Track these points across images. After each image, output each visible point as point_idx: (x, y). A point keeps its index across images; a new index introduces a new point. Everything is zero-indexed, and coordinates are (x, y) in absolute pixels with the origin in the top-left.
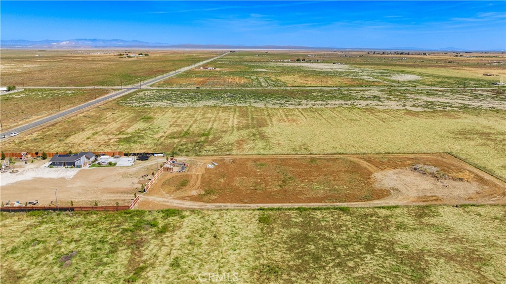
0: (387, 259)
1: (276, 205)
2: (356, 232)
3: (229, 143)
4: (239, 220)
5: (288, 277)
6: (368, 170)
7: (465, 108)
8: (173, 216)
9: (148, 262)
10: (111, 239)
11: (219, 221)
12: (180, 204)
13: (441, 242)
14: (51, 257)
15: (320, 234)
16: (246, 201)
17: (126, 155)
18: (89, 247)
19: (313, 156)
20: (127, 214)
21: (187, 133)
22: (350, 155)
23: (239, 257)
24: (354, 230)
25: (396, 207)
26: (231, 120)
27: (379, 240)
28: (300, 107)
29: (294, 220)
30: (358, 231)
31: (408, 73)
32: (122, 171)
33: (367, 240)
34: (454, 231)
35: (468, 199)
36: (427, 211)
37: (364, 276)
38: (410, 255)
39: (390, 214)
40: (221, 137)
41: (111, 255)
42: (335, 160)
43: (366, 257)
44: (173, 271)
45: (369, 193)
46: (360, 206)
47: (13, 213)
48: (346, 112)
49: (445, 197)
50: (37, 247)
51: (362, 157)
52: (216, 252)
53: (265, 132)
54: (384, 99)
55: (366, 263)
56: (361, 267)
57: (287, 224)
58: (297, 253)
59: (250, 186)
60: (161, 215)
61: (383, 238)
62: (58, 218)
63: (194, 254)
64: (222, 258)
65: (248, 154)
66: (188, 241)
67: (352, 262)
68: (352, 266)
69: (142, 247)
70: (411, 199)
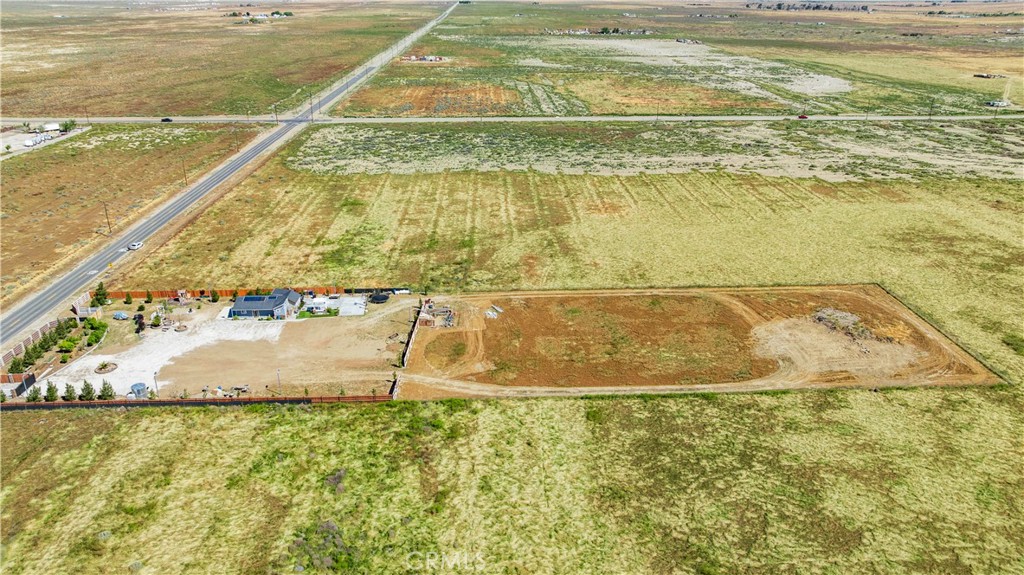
0: (768, 477)
1: (608, 390)
2: (727, 436)
3: (512, 262)
4: (557, 417)
5: (639, 504)
6: (744, 321)
8: (459, 411)
9: (448, 484)
10: (384, 449)
11: (528, 419)
12: (462, 388)
13: (846, 450)
15: (676, 439)
16: (562, 382)
17: (348, 291)
18: (358, 464)
19: (655, 292)
20: (391, 407)
21: (432, 240)
22: (716, 289)
23: (568, 475)
24: (723, 432)
25: (785, 392)
27: (758, 448)
28: (623, 173)
29: (636, 415)
30: (729, 433)
31: (825, 70)
33: (742, 448)
35: (895, 376)
36: (830, 400)
39: (777, 404)
40: (494, 250)
41: (393, 474)
42: (691, 299)
43: (741, 475)
44: (484, 497)
45: (746, 366)
46: (732, 391)
47: (223, 407)
48: (706, 186)
49: (860, 373)
50: (285, 463)
51: (735, 293)
52: (536, 469)
53: (568, 237)
54: (775, 151)
56: (734, 489)
57: (628, 424)
58: (648, 469)
59: (563, 355)
60: (443, 408)
61: (764, 444)
63: (507, 471)
64: (547, 477)
65: (547, 287)
66: (492, 450)
67: (722, 482)
68: (722, 487)
69: (432, 461)
70: (809, 377)
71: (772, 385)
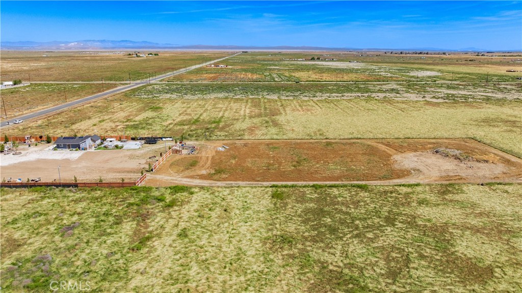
0: (408, 231)
1: (290, 183)
2: (375, 207)
3: (241, 129)
4: (250, 196)
5: (303, 247)
6: (387, 153)
7: (488, 99)
8: (181, 192)
9: (154, 233)
10: (116, 212)
11: (230, 197)
12: (189, 182)
13: (467, 216)
14: (52, 228)
15: (337, 209)
16: (259, 179)
17: (133, 139)
18: (93, 220)
19: (328, 140)
20: (134, 190)
21: (197, 121)
22: (368, 140)
23: (250, 228)
24: (373, 206)
25: (418, 185)
26: (243, 109)
27: (399, 214)
28: (315, 99)
29: (308, 196)
30: (377, 206)
31: (427, 70)
32: (129, 153)
33: (387, 214)
34: (480, 207)
35: (494, 178)
36: (450, 189)
37: (385, 247)
38: (434, 228)
39: (411, 191)
40: (232, 124)
41: (115, 226)
42: (351, 144)
43: (387, 230)
44: (180, 241)
45: (389, 173)
46: (379, 184)
47: (14, 188)
48: (363, 103)
49: (469, 177)
50: (38, 219)
51: (381, 142)
52: (226, 224)
53: (278, 120)
54: (402, 92)
55: (386, 234)
56: (381, 238)
57: (302, 199)
58: (313, 225)
59: (263, 167)
60: (169, 191)
61: (404, 212)
62: (61, 194)
63: (203, 226)
64: (233, 229)
65: (260, 139)
66: (196, 214)
67: (371, 234)
68: (372, 237)
69: (148, 219)
70: (433, 178)
71: (408, 182)
